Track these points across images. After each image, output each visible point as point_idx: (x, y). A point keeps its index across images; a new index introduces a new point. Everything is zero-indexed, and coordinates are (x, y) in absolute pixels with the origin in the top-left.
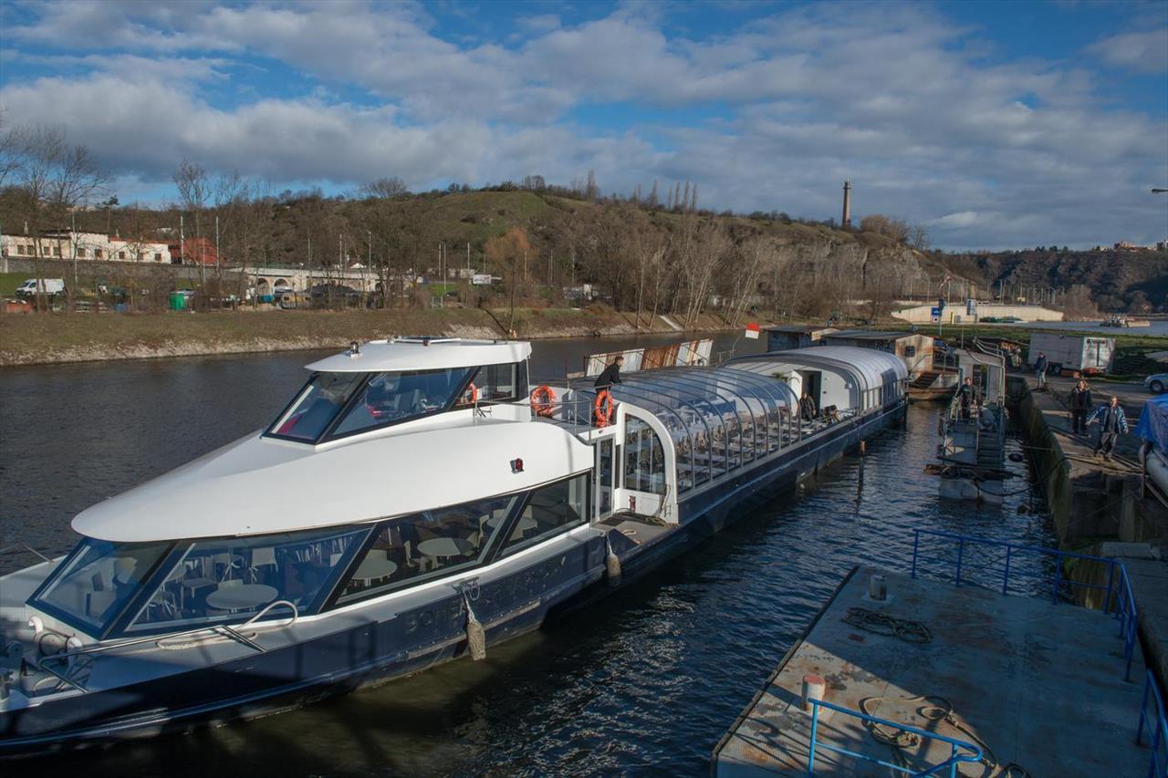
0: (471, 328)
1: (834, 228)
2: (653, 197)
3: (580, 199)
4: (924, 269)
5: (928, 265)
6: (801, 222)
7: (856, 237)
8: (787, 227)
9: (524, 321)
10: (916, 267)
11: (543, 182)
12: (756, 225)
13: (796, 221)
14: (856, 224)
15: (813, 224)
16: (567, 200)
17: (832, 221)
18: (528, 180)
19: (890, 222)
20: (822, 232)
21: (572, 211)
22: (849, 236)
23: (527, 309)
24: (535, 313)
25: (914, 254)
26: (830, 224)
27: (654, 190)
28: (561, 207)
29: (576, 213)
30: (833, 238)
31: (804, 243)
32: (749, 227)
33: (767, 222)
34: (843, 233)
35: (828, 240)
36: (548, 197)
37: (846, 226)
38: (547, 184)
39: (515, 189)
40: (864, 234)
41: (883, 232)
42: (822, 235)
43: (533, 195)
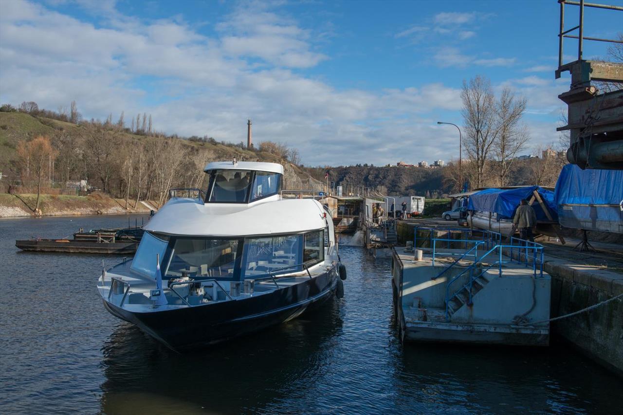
0: (5, 208)
1: (243, 149)
2: (121, 123)
3: (66, 121)
4: (298, 175)
5: (300, 173)
6: (223, 144)
7: (257, 155)
8: (215, 147)
9: (45, 203)
10: (293, 174)
11: (37, 107)
12: (193, 144)
13: (220, 143)
14: (256, 146)
15: (230, 145)
16: (56, 121)
17: (242, 144)
18: (24, 104)
19: (277, 146)
20: (236, 151)
21: (61, 129)
22: (253, 154)
23: (46, 195)
24: (52, 198)
25: (291, 166)
26: (241, 145)
27: (122, 118)
28: (52, 125)
29: (64, 131)
30: (243, 154)
31: (226, 158)
32: (189, 146)
33: (201, 143)
34: (249, 151)
35: (240, 156)
36: (42, 118)
37: (250, 148)
38: (40, 108)
39: (14, 110)
40: (262, 153)
41: (273, 152)
42: (237, 153)
43: (29, 116)
